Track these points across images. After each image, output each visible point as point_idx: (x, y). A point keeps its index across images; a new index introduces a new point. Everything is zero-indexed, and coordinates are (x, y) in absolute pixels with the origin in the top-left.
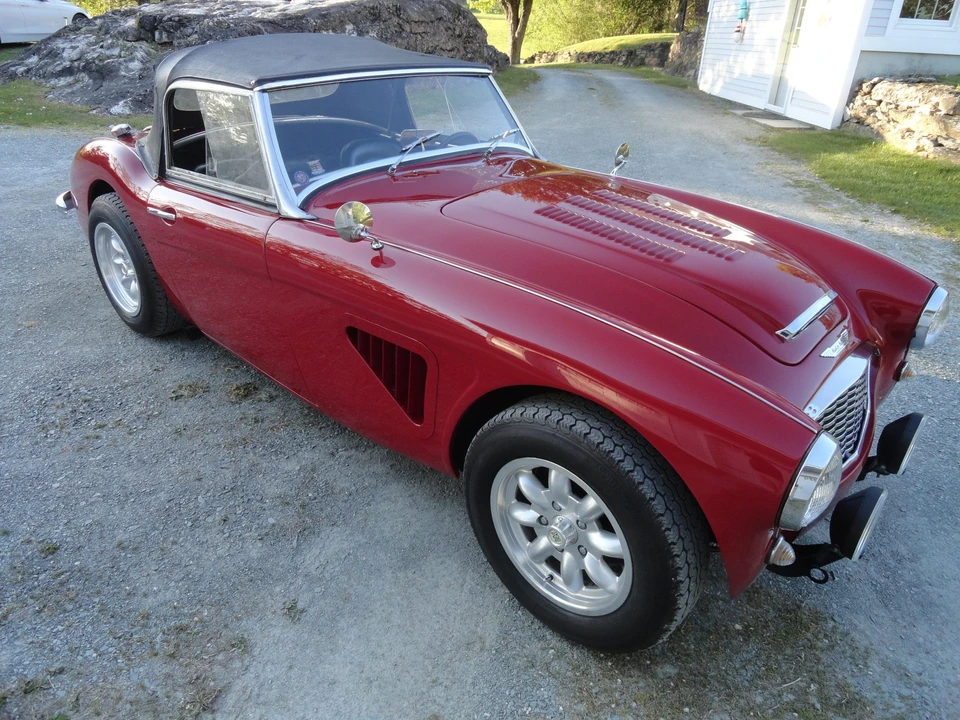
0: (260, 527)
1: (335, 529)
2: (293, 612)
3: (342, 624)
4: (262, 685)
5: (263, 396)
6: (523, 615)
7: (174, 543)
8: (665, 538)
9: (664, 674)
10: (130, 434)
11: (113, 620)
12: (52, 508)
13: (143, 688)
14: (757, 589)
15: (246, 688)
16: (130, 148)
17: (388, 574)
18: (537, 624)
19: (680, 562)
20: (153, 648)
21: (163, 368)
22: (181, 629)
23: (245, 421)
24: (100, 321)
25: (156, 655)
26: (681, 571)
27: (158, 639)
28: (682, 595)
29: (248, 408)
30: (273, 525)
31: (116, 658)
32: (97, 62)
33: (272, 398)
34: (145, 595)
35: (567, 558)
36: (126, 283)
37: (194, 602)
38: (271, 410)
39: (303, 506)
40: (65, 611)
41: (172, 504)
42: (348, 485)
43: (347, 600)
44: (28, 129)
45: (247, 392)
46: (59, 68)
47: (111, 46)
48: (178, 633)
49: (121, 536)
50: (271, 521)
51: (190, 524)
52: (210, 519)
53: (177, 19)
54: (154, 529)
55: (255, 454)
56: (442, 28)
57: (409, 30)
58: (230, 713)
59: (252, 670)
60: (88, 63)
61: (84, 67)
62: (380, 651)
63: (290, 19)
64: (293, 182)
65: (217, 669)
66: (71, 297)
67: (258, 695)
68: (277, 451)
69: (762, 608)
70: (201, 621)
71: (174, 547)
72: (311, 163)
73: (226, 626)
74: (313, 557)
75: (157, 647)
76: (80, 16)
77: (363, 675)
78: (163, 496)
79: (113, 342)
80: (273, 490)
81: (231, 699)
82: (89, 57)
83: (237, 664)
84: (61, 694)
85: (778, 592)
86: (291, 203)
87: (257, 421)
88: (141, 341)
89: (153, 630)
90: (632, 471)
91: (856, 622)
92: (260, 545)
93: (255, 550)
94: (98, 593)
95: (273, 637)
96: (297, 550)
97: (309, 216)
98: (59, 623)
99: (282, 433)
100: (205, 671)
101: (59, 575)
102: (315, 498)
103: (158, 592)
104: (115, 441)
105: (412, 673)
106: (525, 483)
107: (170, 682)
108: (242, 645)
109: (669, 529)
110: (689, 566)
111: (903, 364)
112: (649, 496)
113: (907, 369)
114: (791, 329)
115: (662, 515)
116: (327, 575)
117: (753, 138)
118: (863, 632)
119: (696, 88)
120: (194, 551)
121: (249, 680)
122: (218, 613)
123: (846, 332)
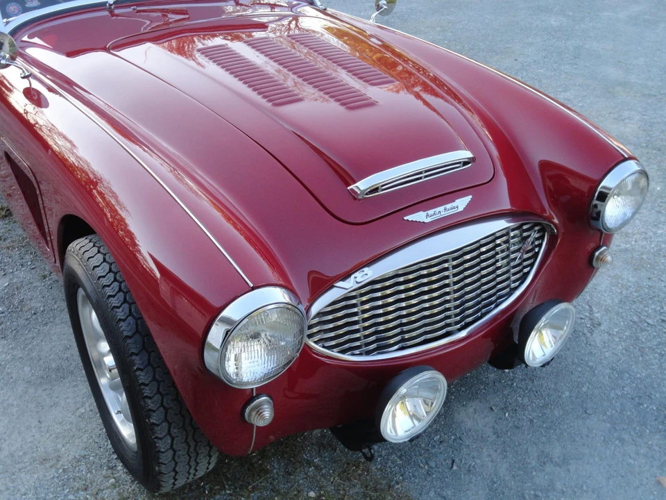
14: (359, 463)
17: (20, 388)
19: (151, 404)
26: (155, 414)
28: (162, 438)
42: (38, 305)
69: (350, 479)
85: (380, 469)
99: (15, 252)
109: (142, 370)
110: (166, 410)
111: (598, 248)
112: (125, 334)
113: (601, 254)
114: (362, 185)
115: (136, 355)
123: (468, 199)
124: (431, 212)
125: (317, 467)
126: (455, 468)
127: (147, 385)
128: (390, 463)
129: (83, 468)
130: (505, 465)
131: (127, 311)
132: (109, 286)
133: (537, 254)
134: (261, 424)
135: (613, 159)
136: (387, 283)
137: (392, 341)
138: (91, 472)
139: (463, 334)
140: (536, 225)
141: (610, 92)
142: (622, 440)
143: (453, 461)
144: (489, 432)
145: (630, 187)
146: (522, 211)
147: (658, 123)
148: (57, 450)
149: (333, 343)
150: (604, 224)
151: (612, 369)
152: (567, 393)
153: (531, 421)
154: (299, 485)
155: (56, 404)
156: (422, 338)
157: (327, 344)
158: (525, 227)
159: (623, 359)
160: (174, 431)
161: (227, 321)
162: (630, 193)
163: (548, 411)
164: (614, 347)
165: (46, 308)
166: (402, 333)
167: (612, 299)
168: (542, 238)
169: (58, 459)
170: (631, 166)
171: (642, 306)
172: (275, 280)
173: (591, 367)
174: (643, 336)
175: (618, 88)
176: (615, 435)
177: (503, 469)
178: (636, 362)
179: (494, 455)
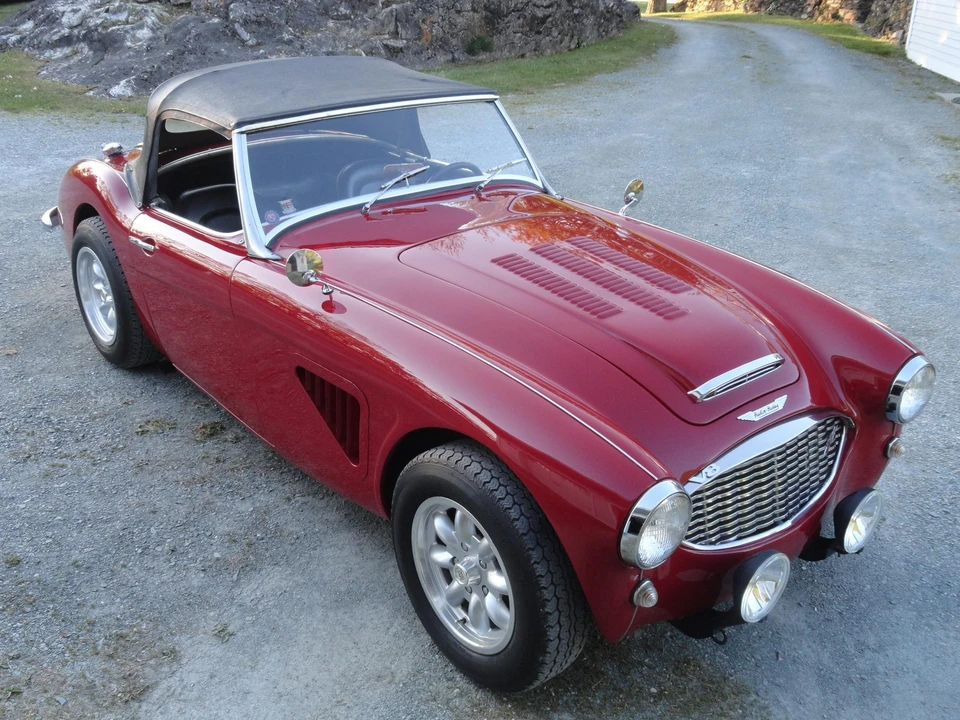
0: (205, 559)
1: (277, 568)
2: (223, 634)
3: (266, 648)
4: (185, 687)
5: (230, 436)
6: (438, 659)
7: (124, 566)
8: (534, 570)
10: (94, 465)
11: (63, 624)
12: (17, 526)
13: (84, 677)
14: (689, 660)
15: (170, 687)
16: (117, 173)
17: (319, 613)
18: (451, 667)
19: (547, 594)
20: (95, 648)
21: (133, 402)
22: (122, 636)
23: (207, 460)
24: (75, 349)
25: (97, 654)
26: (549, 604)
27: (101, 642)
28: (552, 627)
29: (212, 448)
30: (218, 559)
31: (63, 653)
32: (100, 29)
33: (237, 440)
34: (93, 607)
35: (474, 599)
36: (105, 310)
37: (136, 616)
38: (235, 451)
39: (250, 545)
40: (24, 612)
41: (126, 532)
42: (297, 529)
43: (274, 630)
44: (16, 116)
45: (214, 431)
46: (55, 38)
47: (119, 10)
48: (118, 639)
49: (76, 555)
50: (217, 555)
51: (140, 551)
52: (159, 549)
54: (107, 552)
55: (211, 493)
58: (154, 704)
59: (178, 674)
60: (90, 31)
61: (85, 36)
62: (295, 674)
64: (262, 221)
65: (147, 670)
66: (49, 321)
67: (180, 694)
68: (233, 491)
69: (685, 675)
70: (139, 632)
71: (124, 570)
72: (282, 203)
73: (161, 639)
74: (248, 592)
75: (99, 648)
77: (276, 690)
78: (118, 525)
79: (87, 372)
80: (222, 528)
81: (156, 694)
82: (92, 23)
83: (166, 669)
84: (17, 673)
85: (710, 665)
86: (259, 242)
87: (218, 461)
88: (115, 373)
89: (97, 634)
90: (510, 509)
91: (781, 698)
92: (202, 575)
93: (196, 580)
94: (53, 601)
95: (200, 656)
96: (236, 584)
97: (275, 257)
98: (19, 621)
99: (242, 475)
100: (137, 671)
101: (20, 583)
102: (262, 539)
103: (105, 607)
104: (79, 470)
105: (321, 693)
106: (439, 523)
107: (107, 675)
108: (173, 655)
111: (891, 439)
113: (894, 444)
114: (702, 390)
116: (260, 607)
117: (954, 136)
118: (784, 708)
119: (904, 56)
120: (141, 575)
121: (174, 681)
122: (156, 627)
123: (784, 398)
124: (758, 411)
125: (649, 667)
126: (780, 659)
128: (718, 659)
129: (422, 681)
130: (827, 655)
131: (519, 511)
133: (838, 446)
135: (902, 356)
137: (730, 533)
139: (788, 524)
140: (836, 419)
141: (833, 262)
142: (931, 626)
143: (777, 654)
144: (803, 626)
146: (821, 408)
147: (896, 298)
148: (387, 668)
151: (906, 561)
152: (869, 587)
153: (840, 613)
155: (362, 626)
156: (754, 529)
158: (828, 422)
159: (915, 551)
162: (920, 386)
163: (854, 604)
164: (903, 540)
166: (740, 523)
167: (891, 494)
168: (840, 432)
169: (393, 675)
170: (918, 363)
171: (922, 499)
172: (670, 475)
173: (885, 561)
174: (930, 528)
175: (841, 257)
176: (923, 621)
177: (825, 657)
178: (929, 554)
179: (814, 646)
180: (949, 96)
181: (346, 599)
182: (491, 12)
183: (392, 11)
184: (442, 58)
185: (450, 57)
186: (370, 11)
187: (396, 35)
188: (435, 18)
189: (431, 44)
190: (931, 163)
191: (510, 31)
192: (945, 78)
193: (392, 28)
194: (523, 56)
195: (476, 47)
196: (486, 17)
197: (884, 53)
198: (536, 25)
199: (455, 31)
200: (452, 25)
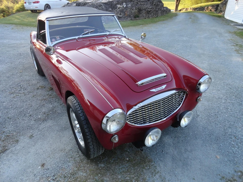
0: (36, 118)
1: (51, 121)
2: (31, 137)
3: (39, 141)
4: (16, 150)
9: (100, 166)
10: (25, 95)
15: (12, 150)
17: (56, 132)
19: (89, 137)
21: (39, 82)
22: (8, 136)
23: (48, 95)
26: (89, 140)
28: (91, 146)
29: (50, 93)
30: (39, 118)
34: (6, 128)
37: (14, 131)
38: (55, 93)
39: (47, 115)
41: (23, 111)
42: (60, 111)
43: (43, 136)
49: (9, 116)
50: (39, 117)
51: (23, 115)
52: (28, 115)
53: (84, 3)
54: (16, 115)
55: (45, 102)
56: (149, 3)
57: (139, 4)
58: (6, 154)
59: (16, 146)
62: (43, 148)
63: (109, 2)
64: (51, 41)
65: (9, 145)
67: (13, 152)
68: (50, 102)
69: (137, 155)
71: (18, 119)
72: (57, 37)
73: (17, 137)
74: (42, 126)
75: (2, 138)
76: (68, 3)
77: (36, 152)
78: (22, 109)
80: (43, 111)
81: (8, 151)
83: (14, 145)
87: (50, 95)
89: (3, 135)
90: (80, 113)
91: (160, 164)
92: (34, 122)
93: (32, 122)
95: (24, 141)
96: (40, 124)
99: (54, 99)
100: (7, 145)
102: (51, 114)
103: (9, 128)
104: (21, 96)
105: (46, 154)
108: (17, 141)
109: (86, 129)
110: (92, 139)
112: (82, 120)
113: (199, 98)
114: (139, 83)
115: (85, 125)
116: (43, 130)
117: (232, 32)
118: (161, 167)
119: (224, 17)
120: (21, 121)
121: (14, 148)
122: (17, 134)
123: (166, 85)
124: (156, 89)
125: (128, 152)
126: (163, 152)
127: (87, 132)
128: (147, 151)
129: (71, 152)
131: (83, 114)
132: (78, 108)
133: (183, 99)
134: (115, 142)
135: (202, 75)
136: (146, 107)
137: (147, 121)
138: (73, 153)
139: (165, 119)
140: (183, 91)
141: (199, 56)
143: (163, 151)
144: (172, 143)
145: (206, 82)
146: (179, 88)
147: (212, 64)
148: (65, 148)
149: (133, 122)
150: (200, 91)
151: (203, 127)
152: (191, 133)
153: (182, 140)
154: (124, 157)
155: (64, 136)
156: (155, 120)
157: (131, 122)
158: (180, 92)
159: (205, 125)
160: (94, 144)
161: (107, 117)
162: (206, 83)
163: (186, 138)
164: (203, 121)
165: (62, 112)
166: (150, 119)
167: (202, 109)
168: (184, 95)
169: (65, 150)
170: (207, 77)
171: (210, 111)
172: (119, 107)
173: (197, 127)
174: (210, 119)
175: (202, 55)
176: (204, 144)
177: (175, 153)
178: (209, 126)
179: (173, 149)
180: (232, 24)
181: (63, 129)
182: (139, 10)
183: (120, 10)
184: (129, 19)
185: (131, 19)
186: (116, 10)
187: (120, 14)
188: (128, 11)
189: (127, 16)
190: (226, 37)
191: (143, 13)
192: (232, 21)
193: (120, 13)
194: (145, 18)
195: (136, 17)
196: (138, 11)
197: (220, 17)
198: (148, 12)
199: (132, 13)
200: (131, 12)
